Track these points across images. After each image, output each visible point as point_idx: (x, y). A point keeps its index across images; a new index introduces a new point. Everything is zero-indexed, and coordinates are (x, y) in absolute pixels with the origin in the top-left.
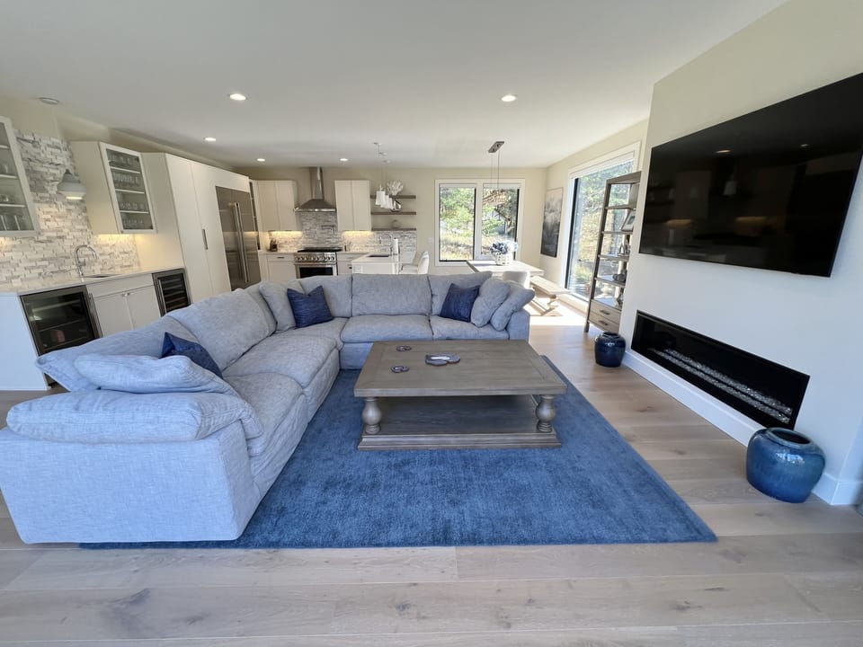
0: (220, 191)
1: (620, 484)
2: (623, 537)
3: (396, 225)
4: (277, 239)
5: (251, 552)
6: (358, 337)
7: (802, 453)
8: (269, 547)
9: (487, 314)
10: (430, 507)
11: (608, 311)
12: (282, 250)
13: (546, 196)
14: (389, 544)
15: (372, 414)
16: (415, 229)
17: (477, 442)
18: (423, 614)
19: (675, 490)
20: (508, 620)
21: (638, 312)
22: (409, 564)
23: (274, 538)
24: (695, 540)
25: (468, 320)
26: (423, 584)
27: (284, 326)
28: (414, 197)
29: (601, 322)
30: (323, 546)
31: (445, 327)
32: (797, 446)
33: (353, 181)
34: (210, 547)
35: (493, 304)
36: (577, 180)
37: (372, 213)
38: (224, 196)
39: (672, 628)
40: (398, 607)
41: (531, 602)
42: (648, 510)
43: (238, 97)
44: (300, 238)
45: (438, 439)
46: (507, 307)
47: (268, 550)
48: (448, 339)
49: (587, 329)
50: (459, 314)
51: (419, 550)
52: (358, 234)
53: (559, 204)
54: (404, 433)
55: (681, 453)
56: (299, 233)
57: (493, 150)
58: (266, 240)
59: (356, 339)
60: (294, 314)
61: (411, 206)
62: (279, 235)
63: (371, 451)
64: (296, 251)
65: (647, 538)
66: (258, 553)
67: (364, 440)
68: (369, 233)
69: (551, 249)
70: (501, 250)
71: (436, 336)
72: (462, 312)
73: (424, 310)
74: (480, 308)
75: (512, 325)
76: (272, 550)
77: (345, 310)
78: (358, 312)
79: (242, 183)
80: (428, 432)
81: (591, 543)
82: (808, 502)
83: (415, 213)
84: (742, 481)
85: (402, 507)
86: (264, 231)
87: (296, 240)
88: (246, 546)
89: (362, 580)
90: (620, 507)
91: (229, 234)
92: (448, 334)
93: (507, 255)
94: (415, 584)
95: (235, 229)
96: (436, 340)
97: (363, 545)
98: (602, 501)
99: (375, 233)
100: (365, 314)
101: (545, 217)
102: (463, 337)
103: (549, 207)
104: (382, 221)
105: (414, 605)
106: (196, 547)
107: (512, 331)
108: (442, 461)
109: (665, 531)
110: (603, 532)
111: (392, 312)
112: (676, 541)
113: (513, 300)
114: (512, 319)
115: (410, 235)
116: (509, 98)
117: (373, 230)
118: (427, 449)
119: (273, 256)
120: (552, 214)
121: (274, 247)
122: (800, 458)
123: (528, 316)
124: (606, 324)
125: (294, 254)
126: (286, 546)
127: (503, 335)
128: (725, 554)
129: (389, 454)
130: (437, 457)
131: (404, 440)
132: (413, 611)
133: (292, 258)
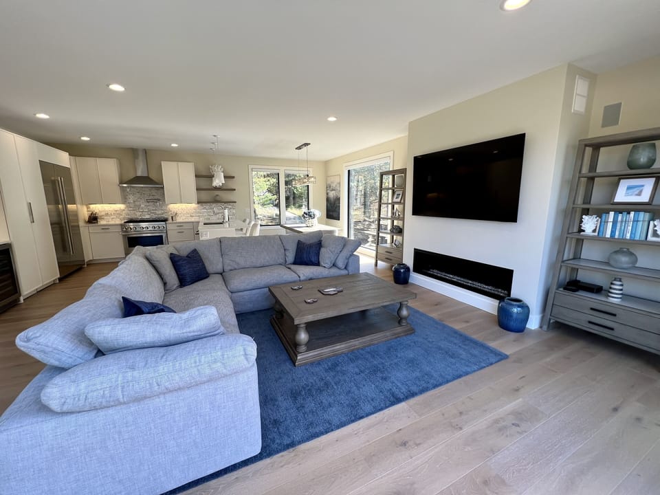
0: (43, 165)
1: (455, 344)
2: (475, 367)
3: (218, 198)
4: (96, 211)
5: (276, 458)
6: (242, 286)
7: (519, 306)
8: (288, 448)
9: (333, 259)
10: (373, 386)
11: (391, 251)
12: (102, 222)
13: (327, 179)
14: (368, 415)
15: (303, 336)
16: (235, 202)
17: (372, 340)
18: (418, 442)
19: (478, 339)
20: (459, 426)
21: (415, 249)
22: (387, 421)
23: (287, 441)
24: (501, 360)
25: (318, 264)
26: (404, 428)
27: (173, 286)
28: (233, 177)
29: (387, 259)
30: (327, 432)
31: (305, 271)
32: (518, 303)
33: (180, 163)
34: (239, 468)
35: (336, 252)
36: (349, 171)
37: (197, 189)
38: (47, 169)
39: (520, 400)
40: (401, 445)
41: (461, 413)
42: (476, 352)
43: (116, 87)
44: (124, 210)
45: (347, 345)
46: (345, 253)
47: (288, 451)
48: (311, 279)
49: (376, 265)
50: (312, 261)
51: (386, 411)
52: (184, 206)
53: (338, 185)
54: (326, 345)
55: (467, 322)
56: (122, 206)
57: (299, 148)
58: (84, 213)
59: (242, 288)
60: (178, 275)
61: (231, 184)
62: (97, 208)
63: (305, 364)
64: (123, 222)
65: (485, 365)
66: (282, 456)
67: (298, 358)
68: (194, 205)
69: (335, 215)
70: (311, 216)
71: (302, 278)
72: (313, 259)
73: (281, 261)
74: (326, 255)
75: (350, 264)
76: (291, 450)
77: (219, 268)
78: (230, 268)
79: (63, 158)
80: (340, 341)
81: (465, 376)
82: (525, 331)
83: (235, 190)
84: (497, 328)
85: (356, 392)
86: (82, 204)
87: (118, 213)
88: (270, 455)
89: (368, 441)
90: (464, 354)
91: (52, 207)
92: (311, 276)
93: (313, 220)
94: (400, 430)
95: (57, 203)
96: (303, 281)
97: (353, 421)
98: (454, 354)
99: (199, 205)
100: (236, 269)
101: (327, 194)
102: (320, 277)
103: (330, 187)
104: (205, 196)
105: (410, 440)
106: (226, 473)
107: (350, 268)
108: (357, 358)
109: (488, 359)
110: (465, 369)
111: (258, 265)
112: (496, 362)
113: (349, 248)
114: (350, 261)
115: (230, 206)
116: (332, 119)
117: (198, 203)
118: (342, 353)
119: (92, 227)
120: (333, 192)
121: (93, 219)
122: (519, 309)
123: (358, 258)
124: (391, 260)
125: (121, 225)
126: (300, 443)
127: (344, 272)
128: (515, 362)
129: (319, 363)
130: (353, 356)
131: (326, 351)
132: (410, 443)
133: (119, 229)
